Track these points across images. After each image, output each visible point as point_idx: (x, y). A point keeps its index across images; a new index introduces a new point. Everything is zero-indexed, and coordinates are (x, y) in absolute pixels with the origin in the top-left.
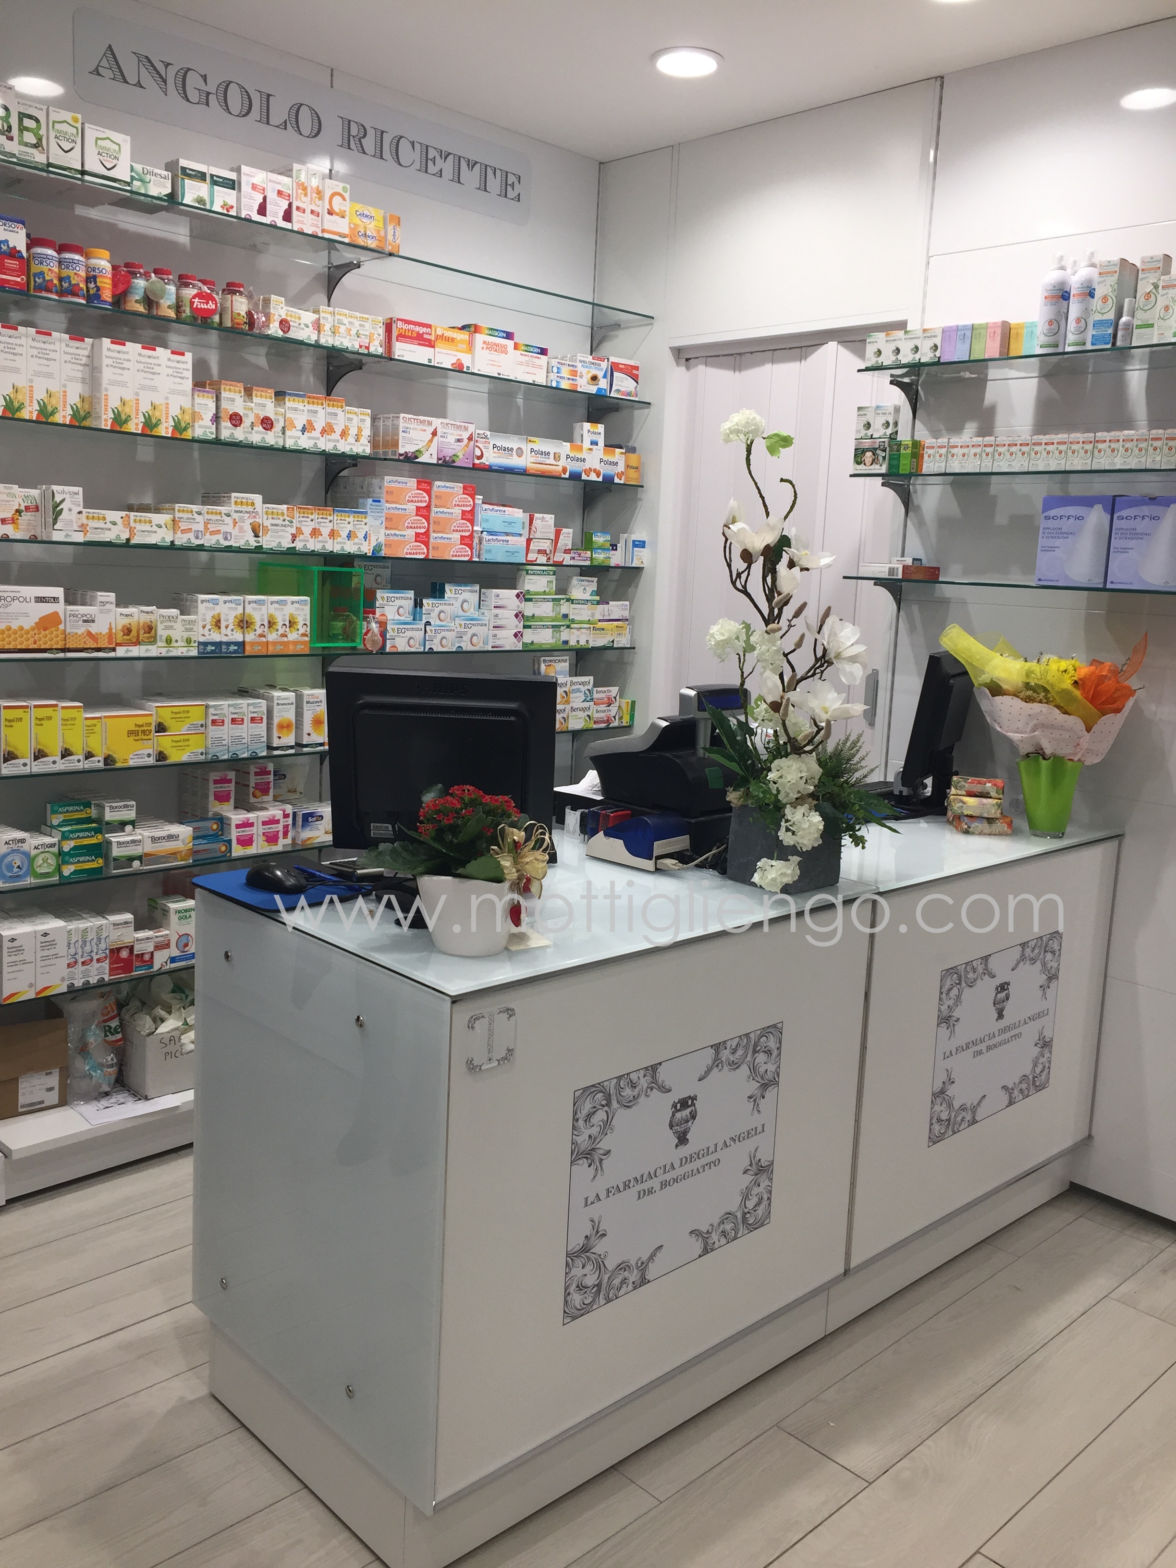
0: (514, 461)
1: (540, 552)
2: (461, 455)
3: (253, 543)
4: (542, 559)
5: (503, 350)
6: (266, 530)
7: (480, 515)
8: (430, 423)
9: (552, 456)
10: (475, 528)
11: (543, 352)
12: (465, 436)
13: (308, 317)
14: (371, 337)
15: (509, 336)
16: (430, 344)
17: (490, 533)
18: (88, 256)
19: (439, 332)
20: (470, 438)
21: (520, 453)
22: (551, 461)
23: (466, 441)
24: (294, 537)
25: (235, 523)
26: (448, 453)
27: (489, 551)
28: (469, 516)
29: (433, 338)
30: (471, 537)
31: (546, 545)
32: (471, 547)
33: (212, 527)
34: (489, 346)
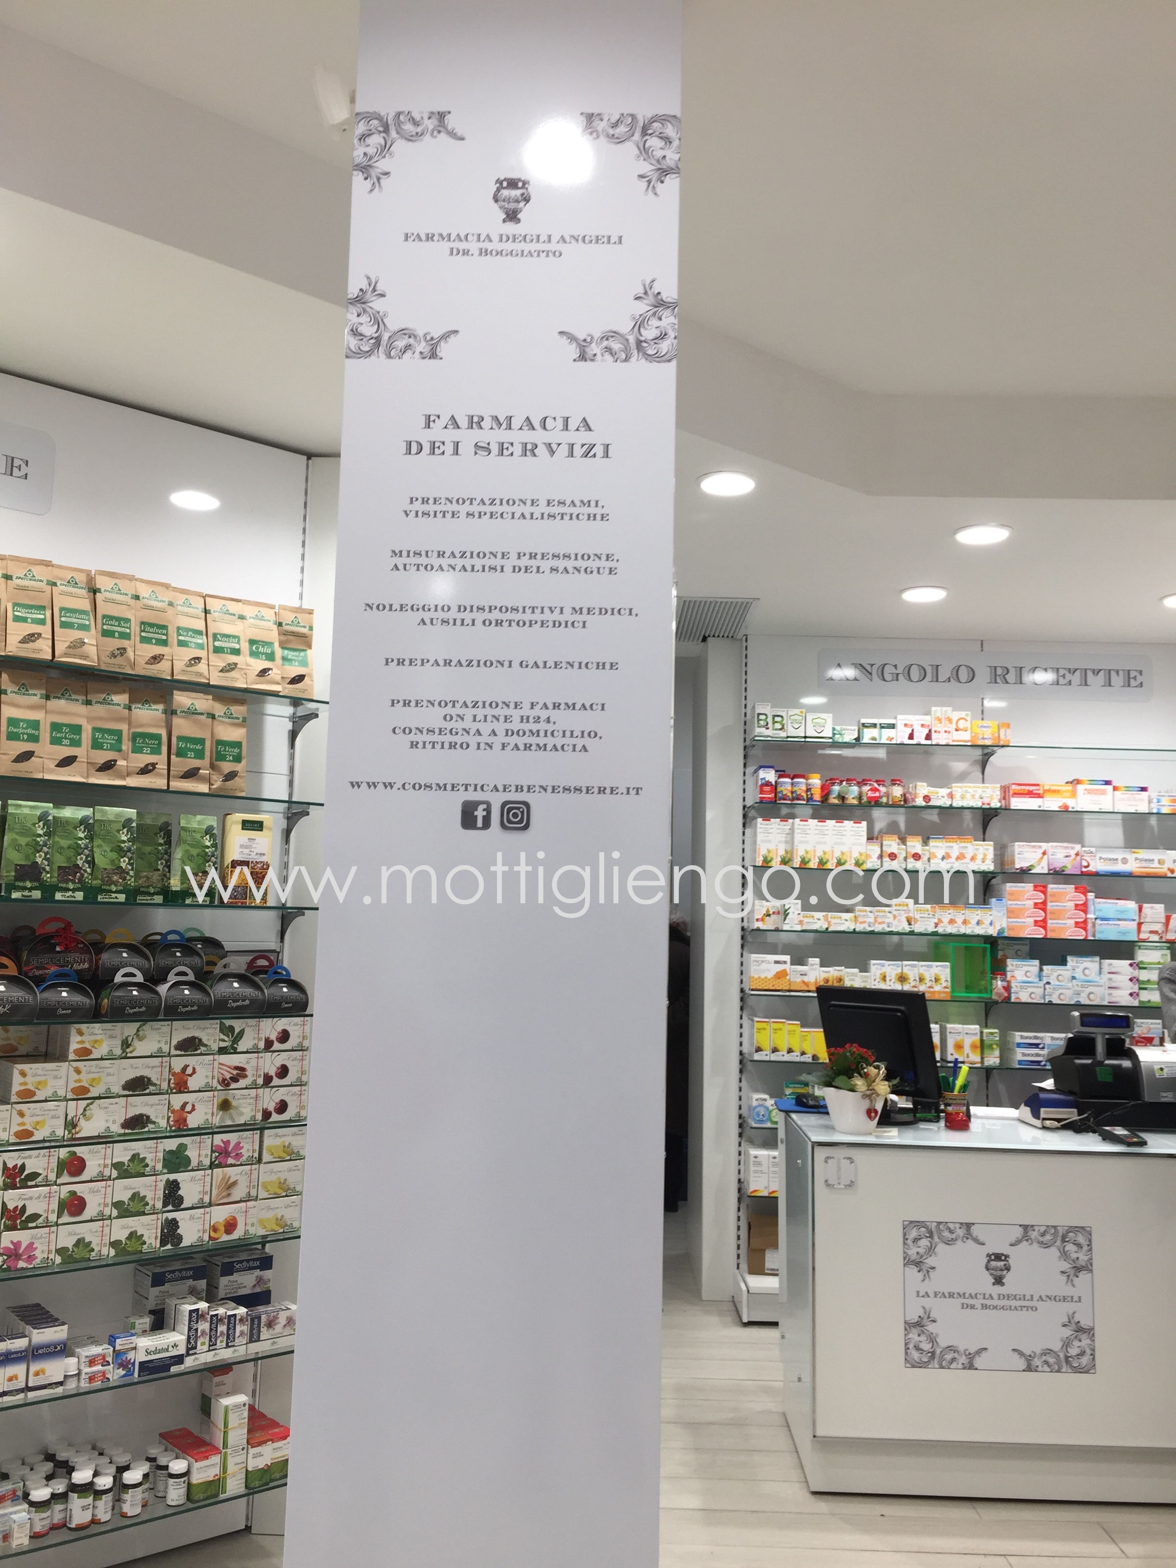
0: (1120, 867)
1: (1151, 932)
2: (1069, 866)
3: (907, 929)
4: (1156, 938)
5: (1103, 793)
6: (916, 920)
7: (1091, 908)
8: (1040, 847)
9: (1156, 862)
10: (1089, 916)
11: (1144, 789)
12: (1072, 853)
13: (944, 791)
14: (991, 798)
15: (1108, 783)
16: (1039, 796)
17: (1103, 919)
18: (807, 779)
19: (1046, 788)
20: (1077, 854)
21: (1125, 861)
22: (1156, 865)
23: (1073, 856)
24: (936, 925)
25: (895, 917)
26: (1058, 865)
27: (1102, 932)
28: (1083, 908)
29: (1041, 792)
30: (1085, 922)
31: (1159, 927)
32: (1085, 929)
33: (879, 920)
34: (1089, 792)
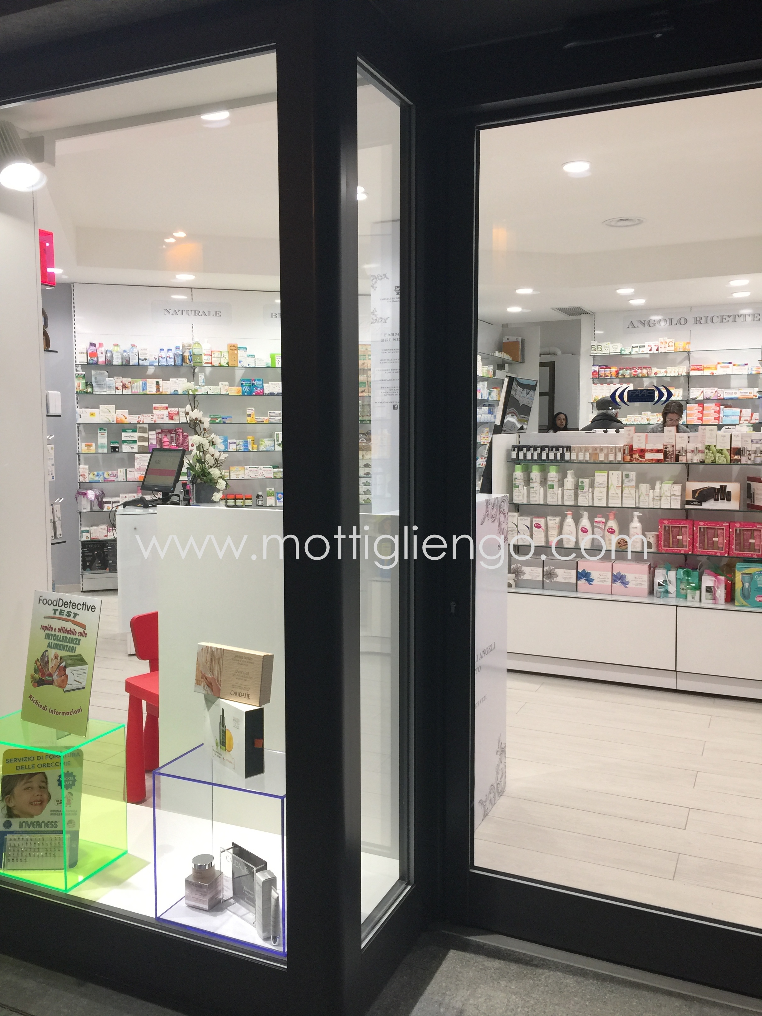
0: (733, 396)
1: (745, 420)
2: (712, 396)
3: (647, 423)
4: (747, 422)
5: (728, 367)
6: (650, 420)
7: (722, 412)
8: (700, 390)
9: (748, 393)
10: (720, 415)
11: (746, 365)
12: (714, 391)
13: (664, 370)
14: (683, 372)
15: (730, 363)
16: (702, 370)
17: (726, 416)
18: (610, 368)
19: (705, 366)
20: (716, 392)
21: (736, 393)
22: (748, 394)
23: (714, 392)
25: (642, 418)
26: (708, 396)
27: (725, 421)
28: (719, 412)
29: (703, 368)
30: (719, 417)
31: (749, 418)
32: (719, 420)
33: (636, 420)
34: (722, 367)
